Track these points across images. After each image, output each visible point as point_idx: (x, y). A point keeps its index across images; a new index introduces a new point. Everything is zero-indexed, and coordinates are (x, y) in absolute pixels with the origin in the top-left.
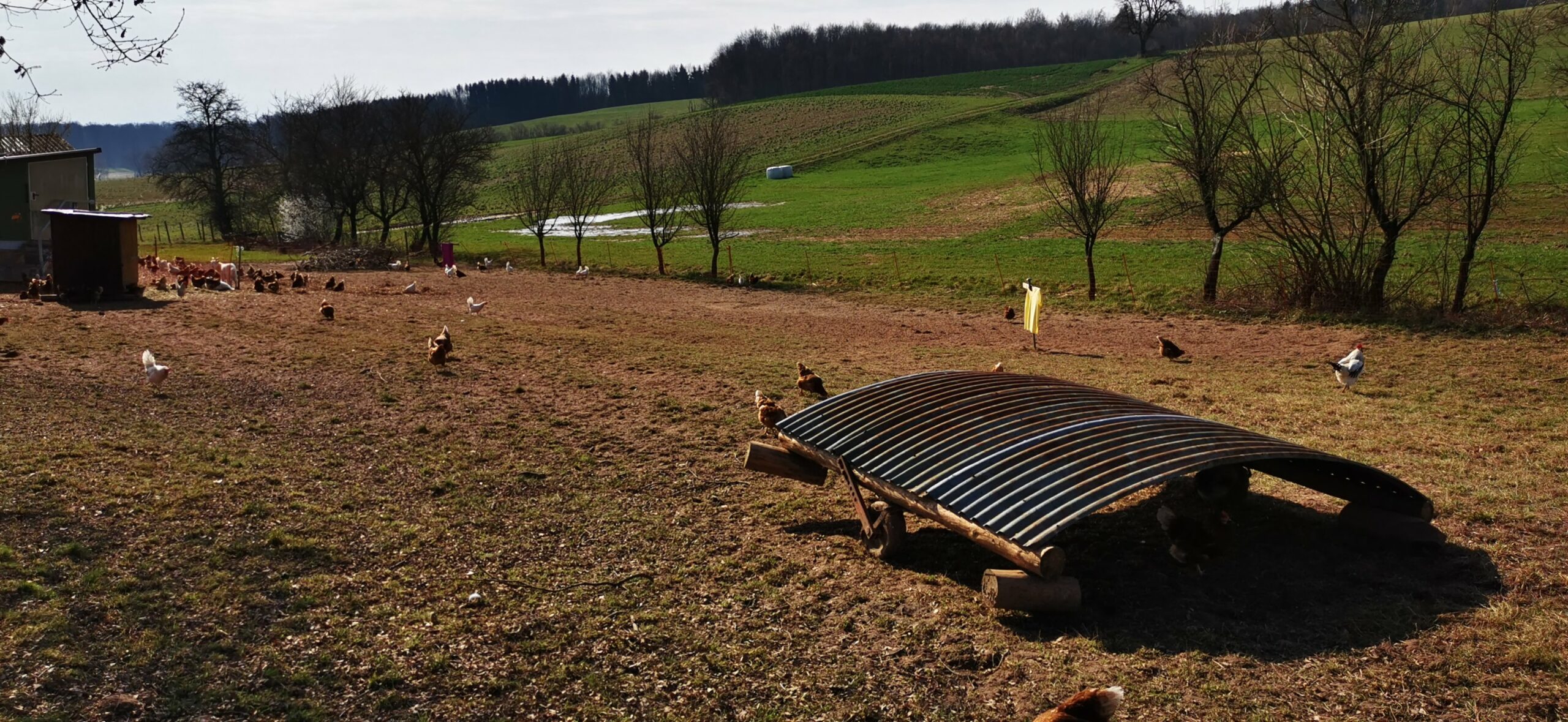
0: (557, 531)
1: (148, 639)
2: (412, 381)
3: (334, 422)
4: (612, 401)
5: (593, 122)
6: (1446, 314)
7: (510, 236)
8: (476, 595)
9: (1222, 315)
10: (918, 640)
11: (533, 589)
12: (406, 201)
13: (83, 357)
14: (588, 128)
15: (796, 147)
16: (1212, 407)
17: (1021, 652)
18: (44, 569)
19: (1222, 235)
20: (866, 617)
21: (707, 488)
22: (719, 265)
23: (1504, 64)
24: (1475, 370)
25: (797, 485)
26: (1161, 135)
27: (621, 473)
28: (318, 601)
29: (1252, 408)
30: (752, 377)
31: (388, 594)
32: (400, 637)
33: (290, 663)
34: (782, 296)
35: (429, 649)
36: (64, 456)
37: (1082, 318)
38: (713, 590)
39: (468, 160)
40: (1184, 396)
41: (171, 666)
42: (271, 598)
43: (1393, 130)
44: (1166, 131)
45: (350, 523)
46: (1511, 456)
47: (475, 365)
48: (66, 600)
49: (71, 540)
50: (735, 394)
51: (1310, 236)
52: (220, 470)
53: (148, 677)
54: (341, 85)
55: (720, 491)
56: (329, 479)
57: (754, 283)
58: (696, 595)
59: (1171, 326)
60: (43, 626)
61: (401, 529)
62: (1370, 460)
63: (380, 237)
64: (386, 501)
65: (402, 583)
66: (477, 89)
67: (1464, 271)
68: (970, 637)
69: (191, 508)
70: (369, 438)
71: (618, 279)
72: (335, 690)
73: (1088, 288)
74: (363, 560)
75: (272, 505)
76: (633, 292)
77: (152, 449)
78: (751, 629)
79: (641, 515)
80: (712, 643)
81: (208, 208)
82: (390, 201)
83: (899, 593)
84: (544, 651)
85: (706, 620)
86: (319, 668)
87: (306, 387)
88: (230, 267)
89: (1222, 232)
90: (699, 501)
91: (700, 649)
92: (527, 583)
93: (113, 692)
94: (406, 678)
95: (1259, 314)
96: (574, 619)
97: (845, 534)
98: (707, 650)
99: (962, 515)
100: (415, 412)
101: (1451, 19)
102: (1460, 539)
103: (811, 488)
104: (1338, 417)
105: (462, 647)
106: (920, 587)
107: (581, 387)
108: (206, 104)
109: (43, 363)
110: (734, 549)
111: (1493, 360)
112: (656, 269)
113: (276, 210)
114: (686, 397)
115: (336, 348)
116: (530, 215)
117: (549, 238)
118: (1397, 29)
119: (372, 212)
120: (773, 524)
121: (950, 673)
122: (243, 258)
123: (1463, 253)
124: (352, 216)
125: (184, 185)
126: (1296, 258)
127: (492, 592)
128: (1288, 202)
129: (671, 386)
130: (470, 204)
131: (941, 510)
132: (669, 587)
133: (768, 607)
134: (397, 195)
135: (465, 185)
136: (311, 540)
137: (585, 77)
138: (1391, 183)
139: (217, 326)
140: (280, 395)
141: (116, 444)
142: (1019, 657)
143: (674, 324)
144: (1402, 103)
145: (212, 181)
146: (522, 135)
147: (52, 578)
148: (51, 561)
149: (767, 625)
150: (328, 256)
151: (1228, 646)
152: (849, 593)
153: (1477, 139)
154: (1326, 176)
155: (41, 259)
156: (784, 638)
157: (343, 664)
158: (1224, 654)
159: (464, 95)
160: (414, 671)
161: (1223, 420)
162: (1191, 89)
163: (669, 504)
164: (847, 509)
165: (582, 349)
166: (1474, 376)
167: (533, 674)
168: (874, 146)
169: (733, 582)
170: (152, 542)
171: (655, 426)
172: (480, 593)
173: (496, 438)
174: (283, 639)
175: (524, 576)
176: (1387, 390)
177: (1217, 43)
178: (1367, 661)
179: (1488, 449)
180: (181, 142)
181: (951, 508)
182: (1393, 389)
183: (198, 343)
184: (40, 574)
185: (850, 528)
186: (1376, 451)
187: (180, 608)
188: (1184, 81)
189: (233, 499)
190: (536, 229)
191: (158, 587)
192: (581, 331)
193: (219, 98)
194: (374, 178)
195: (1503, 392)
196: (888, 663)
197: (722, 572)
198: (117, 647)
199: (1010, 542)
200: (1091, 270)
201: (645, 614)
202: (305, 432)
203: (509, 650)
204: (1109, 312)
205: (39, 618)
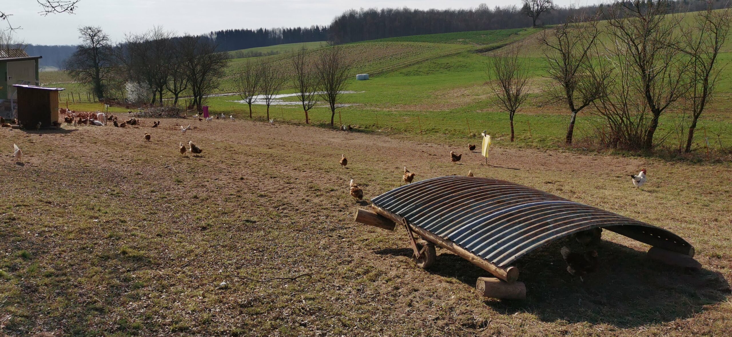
0: (262, 250)
1: (60, 302)
2: (190, 172)
3: (152, 192)
4: (287, 185)
5: (275, 51)
6: (682, 153)
7: (235, 103)
8: (224, 283)
9: (575, 151)
10: (446, 312)
11: (252, 280)
12: (186, 86)
13: (31, 156)
14: (272, 53)
15: (370, 65)
16: (575, 196)
17: (498, 320)
18: (8, 264)
19: (576, 113)
20: (418, 299)
21: (335, 230)
22: (334, 120)
23: (714, 35)
24: (698, 181)
25: (379, 230)
26: (548, 65)
27: (293, 221)
28: (145, 284)
29: (594, 196)
30: (354, 175)
31: (180, 281)
32: (186, 304)
33: (131, 316)
34: (364, 135)
35: (201, 311)
36: (20, 206)
37: (508, 150)
38: (342, 283)
39: (216, 67)
40: (561, 190)
41: (71, 317)
42: (122, 281)
43: (658, 65)
44: (550, 62)
45: (161, 243)
46: (722, 224)
47: (220, 165)
48: (19, 281)
49: (22, 249)
50: (346, 183)
51: (618, 114)
52: (97, 215)
53: (59, 323)
54: (157, 30)
55: (341, 231)
56: (150, 221)
57: (350, 129)
58: (333, 285)
59: (551, 155)
60: (7, 294)
61: (185, 248)
62: (657, 224)
63: (173, 102)
64: (178, 233)
65: (187, 276)
66: (220, 34)
67: (691, 133)
68: (471, 312)
69: (82, 234)
70: (169, 200)
71: (286, 125)
72: (154, 332)
73: (511, 135)
74: (167, 263)
75: (122, 233)
76: (293, 132)
77: (64, 203)
78: (361, 304)
79: (303, 243)
80: (343, 311)
81: (92, 86)
82: (178, 85)
83: (434, 287)
84: (259, 313)
85: (339, 299)
86: (145, 320)
87: (138, 174)
88: (102, 114)
89: (575, 111)
90: (331, 237)
91: (337, 314)
92: (249, 277)
93: (41, 331)
94: (190, 327)
95: (593, 151)
96: (273, 297)
97: (405, 255)
98: (340, 315)
99: (466, 249)
100: (192, 188)
101: (688, 13)
102: (707, 266)
103: (386, 232)
104: (636, 202)
105: (218, 310)
106: (444, 284)
107: (271, 178)
108: (92, 37)
109: (11, 159)
110: (350, 262)
111: (706, 176)
112: (304, 121)
113: (124, 88)
114: (323, 184)
115: (153, 155)
116: (245, 94)
117: (254, 105)
118: (662, 17)
119: (170, 90)
120: (369, 249)
121: (462, 330)
122: (108, 111)
123: (691, 125)
124: (161, 92)
125: (81, 75)
126: (610, 124)
127: (232, 281)
128: (608, 98)
129: (315, 178)
130: (216, 88)
131: (455, 246)
132: (319, 281)
133: (369, 292)
134: (182, 82)
135: (214, 79)
136: (142, 252)
137: (271, 30)
138: (657, 91)
139: (96, 143)
140: (126, 178)
141: (46, 200)
142: (497, 322)
143: (314, 148)
144: (663, 52)
145: (95, 73)
146: (241, 56)
147: (13, 269)
148: (12, 260)
149: (369, 302)
150: (150, 110)
151: (601, 320)
152: (409, 286)
153: (699, 70)
154: (625, 86)
155: (12, 108)
156: (378, 309)
157: (158, 318)
158: (599, 324)
159: (214, 37)
160: (194, 323)
161: (582, 203)
162: (562, 43)
163: (317, 238)
164: (404, 242)
165: (271, 158)
166: (698, 183)
167: (254, 326)
168: (407, 66)
169: (351, 279)
170: (63, 251)
171: (308, 198)
172: (226, 282)
173: (231, 202)
174: (127, 304)
175: (247, 273)
176: (657, 189)
177: (576, 22)
178: (670, 329)
179: (710, 220)
180: (80, 55)
181: (460, 245)
182: (660, 189)
183: (86, 151)
184: (6, 266)
185: (408, 253)
186: (658, 220)
187: (76, 286)
188: (559, 39)
189: (103, 229)
190: (248, 100)
191: (65, 274)
192: (270, 150)
193: (99, 34)
194: (171, 74)
195: (713, 192)
196: (431, 324)
197: (345, 274)
198: (44, 306)
199: (491, 264)
200: (512, 128)
201: (308, 295)
202: (138, 197)
203: (241, 313)
204: (520, 148)
205: (5, 290)
